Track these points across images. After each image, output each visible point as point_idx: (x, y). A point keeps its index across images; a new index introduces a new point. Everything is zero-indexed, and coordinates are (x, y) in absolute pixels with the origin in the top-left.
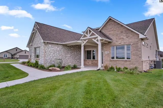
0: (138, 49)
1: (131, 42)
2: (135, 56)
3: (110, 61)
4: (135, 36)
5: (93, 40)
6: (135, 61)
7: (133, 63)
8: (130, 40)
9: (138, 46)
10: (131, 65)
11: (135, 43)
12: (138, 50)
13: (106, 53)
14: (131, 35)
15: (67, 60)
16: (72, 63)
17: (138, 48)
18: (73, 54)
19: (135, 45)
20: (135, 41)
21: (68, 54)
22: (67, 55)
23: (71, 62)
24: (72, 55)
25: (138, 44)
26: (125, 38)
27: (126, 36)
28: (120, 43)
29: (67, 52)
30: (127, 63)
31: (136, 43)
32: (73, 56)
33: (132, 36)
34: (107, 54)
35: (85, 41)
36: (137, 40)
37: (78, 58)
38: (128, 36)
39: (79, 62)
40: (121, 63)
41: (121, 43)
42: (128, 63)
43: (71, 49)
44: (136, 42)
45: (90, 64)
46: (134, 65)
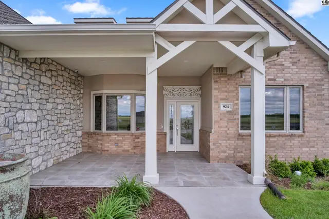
0: (323, 102)
1: (304, 80)
2: (314, 120)
3: (238, 139)
4: (315, 63)
5: (228, 45)
6: (316, 134)
7: (309, 142)
8: (303, 75)
9: (323, 92)
10: (304, 149)
11: (316, 82)
12: (324, 104)
13: (222, 108)
14: (306, 58)
15: (22, 143)
16: (45, 158)
17: (323, 97)
18: (49, 106)
19: (315, 90)
20: (316, 78)
21: (28, 106)
22: (20, 115)
23: (41, 151)
24: (45, 112)
25: (323, 87)
26: (287, 64)
27: (291, 60)
28: (272, 77)
29: (20, 99)
30: (293, 143)
31: (318, 83)
32: (48, 117)
33: (306, 60)
34: (228, 112)
35: (176, 44)
36: (321, 75)
37: (69, 127)
38: (295, 60)
39: (70, 142)
40: (275, 142)
41: (275, 80)
42: (296, 141)
43: (44, 79)
44: (316, 80)
45: (126, 147)
46: (314, 147)
